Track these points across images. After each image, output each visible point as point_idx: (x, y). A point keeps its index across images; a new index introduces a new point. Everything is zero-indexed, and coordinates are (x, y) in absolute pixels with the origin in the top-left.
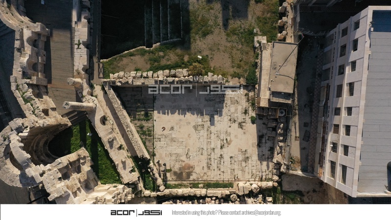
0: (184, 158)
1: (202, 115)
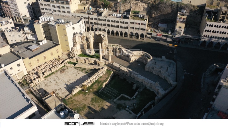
0: (66, 73)
1: (71, 84)
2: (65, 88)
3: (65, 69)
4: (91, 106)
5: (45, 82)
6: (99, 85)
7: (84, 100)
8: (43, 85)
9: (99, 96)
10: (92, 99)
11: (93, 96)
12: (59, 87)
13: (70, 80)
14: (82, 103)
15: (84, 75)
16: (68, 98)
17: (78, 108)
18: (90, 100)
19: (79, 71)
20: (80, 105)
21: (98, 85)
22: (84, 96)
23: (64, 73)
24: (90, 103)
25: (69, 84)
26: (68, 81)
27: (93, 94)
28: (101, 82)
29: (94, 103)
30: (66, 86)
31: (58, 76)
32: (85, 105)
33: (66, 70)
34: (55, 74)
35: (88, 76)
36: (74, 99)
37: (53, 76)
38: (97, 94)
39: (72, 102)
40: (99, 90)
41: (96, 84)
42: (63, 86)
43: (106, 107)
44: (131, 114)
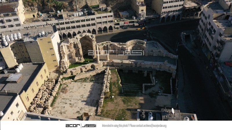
0: (71, 91)
1: (87, 98)
2: (85, 105)
3: (65, 88)
4: (128, 108)
5: (56, 111)
6: (117, 86)
7: (116, 106)
8: (57, 114)
9: (126, 95)
10: (123, 101)
11: (121, 98)
12: (77, 107)
13: (82, 95)
14: (118, 110)
15: (92, 84)
16: (101, 112)
17: (119, 116)
18: (122, 103)
19: (83, 83)
20: (118, 112)
21: (115, 86)
22: (113, 102)
23: (69, 92)
24: (125, 105)
25: (85, 99)
26: (82, 97)
27: (119, 97)
28: (116, 83)
29: (129, 104)
30: (85, 103)
31: (65, 98)
32: (123, 110)
33: (67, 88)
34: (59, 97)
35: (97, 84)
36: (107, 110)
37: (58, 100)
38: (122, 95)
39: (108, 114)
40: (120, 91)
41: (113, 86)
42: (82, 105)
43: (142, 102)
44: (167, 96)
